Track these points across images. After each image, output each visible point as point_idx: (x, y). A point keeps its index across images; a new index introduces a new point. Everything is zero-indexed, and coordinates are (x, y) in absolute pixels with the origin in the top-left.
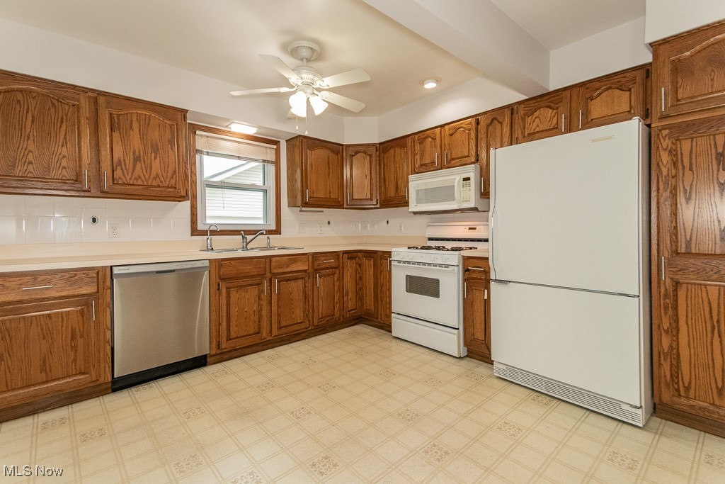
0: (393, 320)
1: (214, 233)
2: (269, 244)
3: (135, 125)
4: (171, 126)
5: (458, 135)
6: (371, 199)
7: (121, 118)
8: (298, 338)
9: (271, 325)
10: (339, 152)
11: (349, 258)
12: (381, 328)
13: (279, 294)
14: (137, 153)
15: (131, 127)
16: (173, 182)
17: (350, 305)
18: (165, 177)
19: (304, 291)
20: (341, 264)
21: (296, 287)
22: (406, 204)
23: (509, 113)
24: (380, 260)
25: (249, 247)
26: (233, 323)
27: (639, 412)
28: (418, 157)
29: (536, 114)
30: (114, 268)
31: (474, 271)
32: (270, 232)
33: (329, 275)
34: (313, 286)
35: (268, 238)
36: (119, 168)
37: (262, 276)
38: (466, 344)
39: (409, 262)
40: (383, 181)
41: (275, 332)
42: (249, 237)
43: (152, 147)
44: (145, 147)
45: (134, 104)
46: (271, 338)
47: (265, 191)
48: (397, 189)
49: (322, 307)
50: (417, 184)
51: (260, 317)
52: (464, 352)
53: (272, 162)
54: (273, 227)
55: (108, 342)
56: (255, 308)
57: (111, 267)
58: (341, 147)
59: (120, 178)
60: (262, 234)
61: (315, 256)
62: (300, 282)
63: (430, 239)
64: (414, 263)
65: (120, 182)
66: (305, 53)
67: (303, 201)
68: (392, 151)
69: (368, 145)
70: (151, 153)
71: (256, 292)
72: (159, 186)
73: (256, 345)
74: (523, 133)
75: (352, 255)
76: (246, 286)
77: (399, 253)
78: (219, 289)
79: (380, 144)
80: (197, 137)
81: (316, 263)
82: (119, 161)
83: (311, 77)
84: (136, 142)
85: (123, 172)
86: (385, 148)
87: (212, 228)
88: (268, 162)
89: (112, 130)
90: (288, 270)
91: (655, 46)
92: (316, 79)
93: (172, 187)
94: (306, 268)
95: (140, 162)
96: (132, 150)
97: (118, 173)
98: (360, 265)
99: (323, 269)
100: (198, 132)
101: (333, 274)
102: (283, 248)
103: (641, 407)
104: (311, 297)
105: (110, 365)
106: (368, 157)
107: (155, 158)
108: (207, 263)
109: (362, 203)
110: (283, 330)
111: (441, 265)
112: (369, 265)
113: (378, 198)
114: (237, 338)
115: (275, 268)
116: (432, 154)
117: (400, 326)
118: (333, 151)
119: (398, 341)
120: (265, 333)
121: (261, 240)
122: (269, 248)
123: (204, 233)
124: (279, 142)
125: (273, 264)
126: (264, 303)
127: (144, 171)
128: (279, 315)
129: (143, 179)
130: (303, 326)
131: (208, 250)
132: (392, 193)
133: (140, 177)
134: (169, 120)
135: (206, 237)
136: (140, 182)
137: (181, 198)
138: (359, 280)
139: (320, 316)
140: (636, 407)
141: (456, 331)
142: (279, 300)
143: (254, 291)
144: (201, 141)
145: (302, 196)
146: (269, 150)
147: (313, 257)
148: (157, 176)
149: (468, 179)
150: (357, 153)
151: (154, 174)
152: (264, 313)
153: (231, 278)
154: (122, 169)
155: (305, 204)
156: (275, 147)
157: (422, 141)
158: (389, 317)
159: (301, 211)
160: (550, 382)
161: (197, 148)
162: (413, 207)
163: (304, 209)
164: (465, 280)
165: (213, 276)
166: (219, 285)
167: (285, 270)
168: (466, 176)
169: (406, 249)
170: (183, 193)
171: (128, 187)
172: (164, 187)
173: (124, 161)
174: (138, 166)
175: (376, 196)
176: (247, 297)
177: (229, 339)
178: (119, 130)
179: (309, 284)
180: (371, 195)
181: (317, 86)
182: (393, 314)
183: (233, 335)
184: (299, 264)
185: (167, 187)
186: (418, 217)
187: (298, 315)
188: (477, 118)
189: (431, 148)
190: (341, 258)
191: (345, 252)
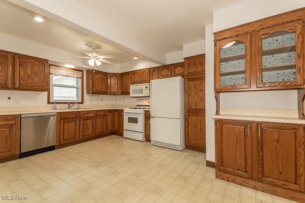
0: (124, 132)
1: (57, 103)
2: (79, 107)
3: (29, 65)
4: (42, 65)
5: (144, 73)
6: (118, 92)
7: (24, 62)
8: (89, 140)
9: (80, 135)
10: (106, 75)
11: (109, 112)
12: (120, 135)
13: (83, 124)
14: (29, 75)
15: (27, 66)
16: (42, 85)
17: (109, 128)
18: (39, 83)
19: (92, 124)
20: (106, 114)
21: (89, 122)
22: (129, 94)
23: (157, 69)
24: (120, 112)
25: (71, 108)
26: (65, 134)
27: (180, 147)
28: (133, 79)
29: (164, 70)
30: (22, 115)
31: (147, 115)
32: (79, 103)
33: (102, 118)
34: (96, 122)
35: (79, 105)
36: (22, 80)
37: (77, 118)
38: (145, 137)
39: (129, 113)
40: (122, 86)
41: (81, 137)
42: (71, 105)
43: (35, 73)
44: (32, 73)
45: (29, 57)
46: (79, 140)
47: (77, 88)
48: (126, 89)
49: (99, 129)
50: (133, 88)
51: (76, 132)
52: (145, 139)
53: (81, 78)
54: (80, 101)
55: (19, 141)
56: (74, 129)
57: (20, 114)
58: (107, 74)
59: (22, 83)
60: (76, 104)
61: (97, 111)
62: (91, 121)
63: (137, 106)
64: (130, 113)
65: (22, 85)
66: (94, 47)
67: (92, 92)
68: (125, 76)
69: (117, 73)
70: (34, 75)
71: (74, 124)
72: (37, 86)
73: (74, 142)
74: (161, 75)
75: (110, 111)
76: (70, 121)
77: (126, 110)
78: (60, 123)
79: (121, 73)
80: (51, 68)
81: (97, 114)
82: (22, 77)
83: (96, 55)
84: (29, 71)
85: (23, 81)
86: (122, 75)
87: (56, 101)
88: (79, 78)
89: (20, 66)
90: (87, 116)
91: (185, 58)
92: (98, 55)
93: (42, 87)
94: (93, 115)
95: (30, 78)
96: (27, 73)
97: (22, 82)
98: (113, 115)
99: (100, 116)
100: (51, 67)
101: (103, 118)
102: (84, 109)
103: (181, 146)
104: (95, 125)
105: (19, 149)
106: (117, 78)
107: (36, 76)
108: (56, 114)
109: (115, 93)
110: (84, 137)
111: (138, 114)
112: (116, 114)
113: (120, 92)
114: (67, 140)
115: (82, 115)
116: (137, 79)
117: (126, 134)
118: (104, 75)
119: (125, 139)
120: (77, 138)
121: (76, 106)
122: (79, 108)
123: (53, 103)
124: (83, 71)
125: (81, 114)
126: (77, 127)
127: (32, 81)
128: (83, 132)
129: (31, 84)
130: (92, 135)
131: (54, 109)
132: (125, 90)
133: (30, 83)
134: (41, 63)
135: (53, 105)
136: (30, 85)
137: (45, 91)
138: (113, 120)
139: (98, 132)
140: (179, 146)
141: (142, 133)
142: (83, 126)
143: (74, 123)
144: (53, 70)
145: (92, 90)
146: (79, 74)
147: (96, 112)
148: (36, 83)
149: (147, 87)
150: (113, 76)
151: (35, 82)
152: (77, 131)
153: (65, 119)
154: (23, 80)
155: (93, 93)
156: (82, 72)
157: (134, 74)
158: (123, 131)
159: (91, 95)
160: (164, 143)
161: (51, 72)
162: (131, 95)
163: (92, 95)
164: (145, 118)
165: (58, 118)
166: (60, 121)
167: (85, 116)
168: (146, 86)
169: (129, 109)
170: (46, 89)
171: (26, 87)
172: (39, 87)
173: (24, 77)
174: (29, 79)
175: (120, 91)
176: (71, 125)
177: (64, 140)
178: (23, 66)
179: (94, 121)
180: (118, 90)
181: (98, 57)
182: (124, 130)
183: (65, 139)
184: (91, 114)
185: (40, 87)
186: (133, 98)
187: (90, 131)
188: (149, 69)
189: (137, 77)
190: (106, 112)
191: (108, 110)
